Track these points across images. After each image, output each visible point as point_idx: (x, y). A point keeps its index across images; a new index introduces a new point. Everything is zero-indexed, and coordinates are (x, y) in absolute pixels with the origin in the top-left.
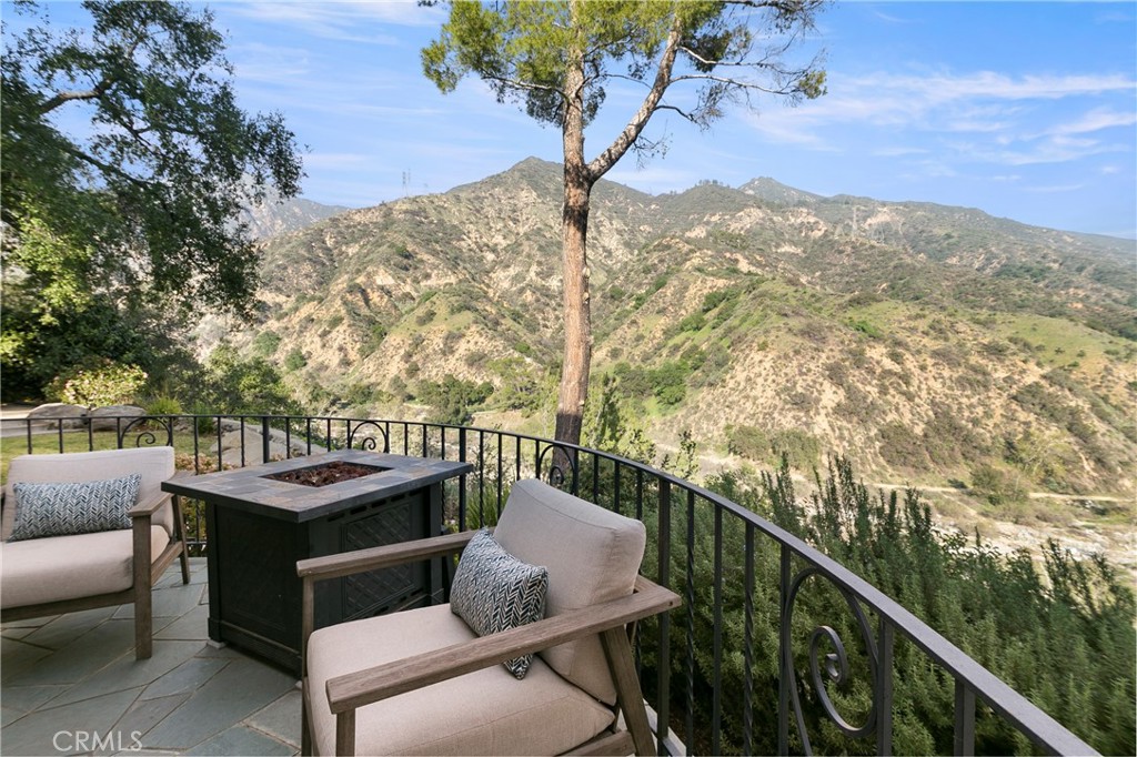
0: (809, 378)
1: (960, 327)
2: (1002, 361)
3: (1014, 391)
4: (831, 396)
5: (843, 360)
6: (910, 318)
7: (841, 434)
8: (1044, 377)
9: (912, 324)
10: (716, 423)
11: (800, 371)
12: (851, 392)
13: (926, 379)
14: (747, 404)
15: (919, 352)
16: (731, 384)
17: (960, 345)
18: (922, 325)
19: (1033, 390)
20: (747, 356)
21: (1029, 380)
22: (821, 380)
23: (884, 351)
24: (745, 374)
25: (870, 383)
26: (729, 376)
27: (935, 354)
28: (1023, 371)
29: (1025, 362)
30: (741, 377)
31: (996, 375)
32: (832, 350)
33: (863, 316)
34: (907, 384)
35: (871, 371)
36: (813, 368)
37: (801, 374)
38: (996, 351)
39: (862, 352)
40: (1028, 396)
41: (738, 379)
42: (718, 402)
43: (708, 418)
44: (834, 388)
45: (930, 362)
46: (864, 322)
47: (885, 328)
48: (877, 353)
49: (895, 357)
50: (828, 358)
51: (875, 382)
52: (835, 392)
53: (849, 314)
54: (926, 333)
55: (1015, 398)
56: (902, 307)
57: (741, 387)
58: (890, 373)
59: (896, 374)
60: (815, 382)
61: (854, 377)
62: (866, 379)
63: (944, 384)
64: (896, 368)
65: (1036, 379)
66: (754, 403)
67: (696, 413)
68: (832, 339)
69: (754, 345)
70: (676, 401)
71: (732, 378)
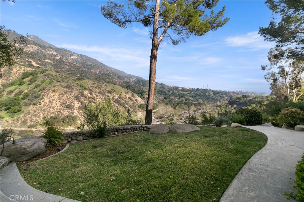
0: (70, 100)
1: (103, 86)
2: (111, 94)
3: (114, 100)
4: (77, 105)
5: (79, 95)
6: (92, 84)
7: (81, 114)
8: (118, 97)
9: (93, 85)
10: (39, 117)
11: (67, 98)
12: (82, 103)
13: (98, 99)
14: (51, 109)
15: (95, 92)
16: (43, 103)
17: (103, 91)
18: (95, 86)
19: (117, 100)
20: (48, 94)
21: (116, 98)
22: (74, 100)
23: (88, 92)
24: (48, 100)
25: (86, 100)
26: (42, 101)
27: (99, 93)
28: (115, 96)
29: (115, 94)
30: (47, 101)
31: (111, 97)
32: (75, 92)
33: (81, 83)
34: (94, 100)
35: (86, 97)
36: (71, 97)
37: (68, 99)
38: (110, 92)
39: (83, 92)
40: (116, 101)
41: (45, 102)
42: (39, 110)
43: (35, 116)
44: (78, 102)
45: (98, 94)
46: (82, 85)
47: (87, 86)
48: (86, 93)
49: (91, 94)
50: (75, 94)
51: (87, 100)
52: (78, 103)
53: (77, 82)
54: (96, 88)
55: (114, 102)
56: (90, 81)
57: (47, 104)
58: (90, 97)
59: (92, 98)
60: (72, 101)
61: (82, 99)
62: (85, 99)
63: (102, 100)
64: (91, 96)
65: (117, 98)
66: (53, 109)
67: (29, 114)
68: (75, 89)
69: (50, 90)
70: (18, 111)
71: (43, 101)
